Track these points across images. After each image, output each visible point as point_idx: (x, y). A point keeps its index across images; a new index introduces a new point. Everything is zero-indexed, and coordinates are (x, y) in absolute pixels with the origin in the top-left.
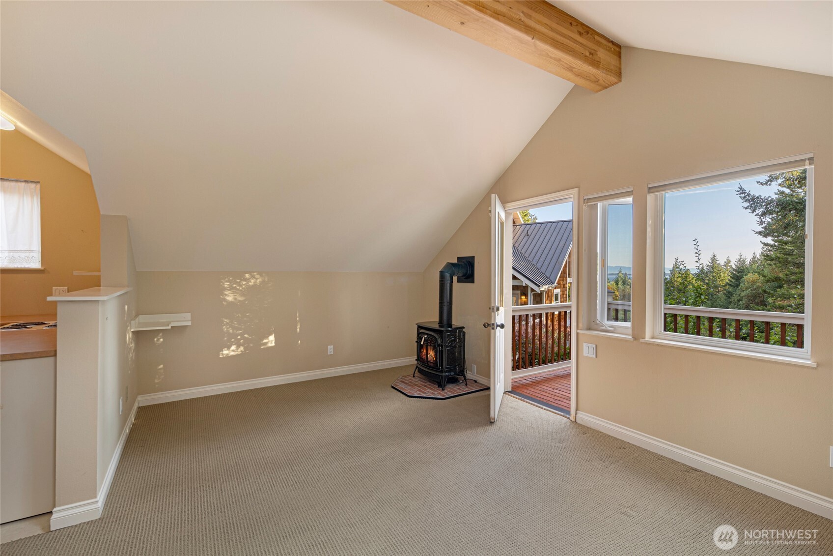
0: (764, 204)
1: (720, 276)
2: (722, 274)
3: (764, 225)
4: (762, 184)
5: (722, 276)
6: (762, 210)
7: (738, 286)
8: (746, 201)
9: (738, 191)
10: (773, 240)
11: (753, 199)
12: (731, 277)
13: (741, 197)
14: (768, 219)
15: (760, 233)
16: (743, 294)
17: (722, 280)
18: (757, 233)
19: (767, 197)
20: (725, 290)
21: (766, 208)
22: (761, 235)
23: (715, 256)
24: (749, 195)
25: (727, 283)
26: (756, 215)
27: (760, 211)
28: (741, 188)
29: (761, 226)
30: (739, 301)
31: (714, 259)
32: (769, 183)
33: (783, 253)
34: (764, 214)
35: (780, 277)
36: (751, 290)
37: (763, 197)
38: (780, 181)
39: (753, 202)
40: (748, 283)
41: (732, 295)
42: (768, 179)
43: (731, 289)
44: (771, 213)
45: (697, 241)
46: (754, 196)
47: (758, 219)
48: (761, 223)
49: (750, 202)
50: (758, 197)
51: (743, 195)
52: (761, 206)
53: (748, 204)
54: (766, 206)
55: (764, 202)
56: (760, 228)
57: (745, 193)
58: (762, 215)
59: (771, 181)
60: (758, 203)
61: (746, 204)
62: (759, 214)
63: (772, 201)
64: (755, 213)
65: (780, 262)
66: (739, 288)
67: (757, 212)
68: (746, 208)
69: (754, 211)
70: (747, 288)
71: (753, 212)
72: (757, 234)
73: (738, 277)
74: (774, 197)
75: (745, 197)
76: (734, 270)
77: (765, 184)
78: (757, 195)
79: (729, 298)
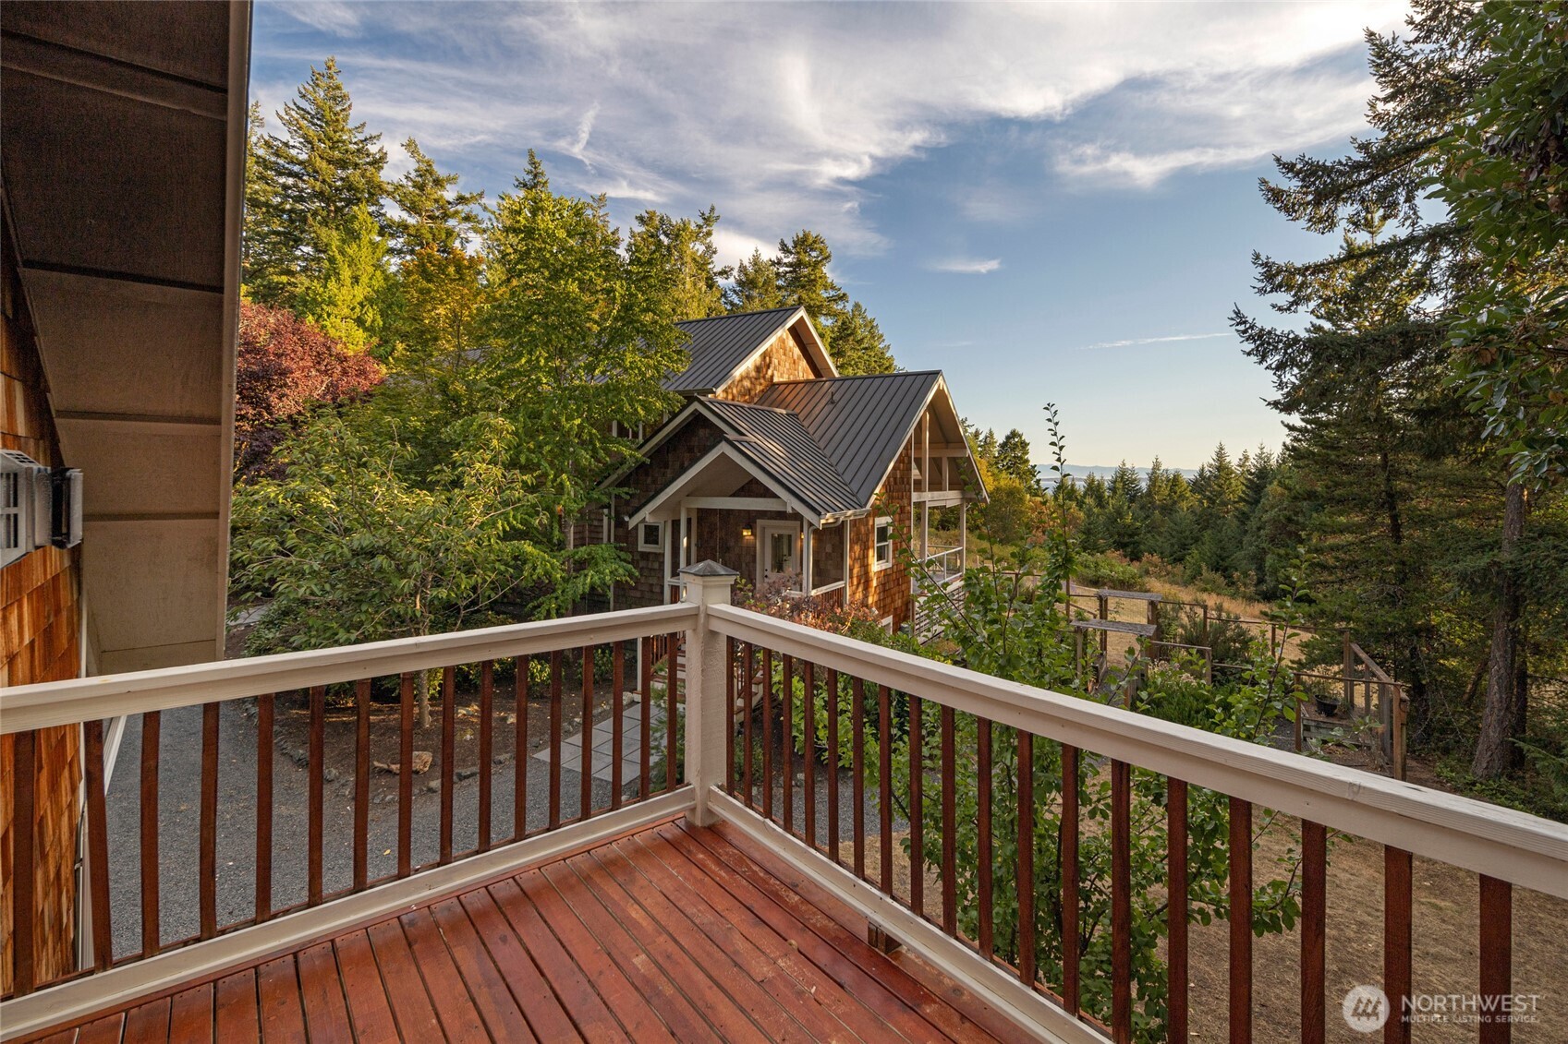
0: (1281, 345)
1: (1230, 484)
2: (1232, 481)
3: (1285, 390)
4: (1280, 309)
5: (1234, 484)
6: (1277, 357)
7: (1257, 502)
8: (1247, 340)
9: (1232, 319)
10: (1303, 420)
11: (1260, 337)
12: (1247, 487)
13: (1238, 331)
14: (1291, 376)
15: (1275, 404)
16: (1265, 517)
17: (1233, 492)
18: (1269, 404)
19: (1286, 332)
20: (1237, 509)
21: (1285, 353)
22: (1277, 408)
23: (1222, 449)
24: (1252, 327)
25: (1240, 497)
26: (1267, 368)
27: (1274, 359)
28: (1238, 313)
29: (1281, 392)
30: (1259, 529)
31: (1220, 455)
32: (1293, 308)
33: (1321, 445)
34: (1281, 367)
35: (1316, 492)
36: (1280, 510)
37: (1278, 333)
38: (1312, 304)
39: (1263, 343)
40: (1274, 497)
41: (1248, 518)
42: (1292, 299)
43: (1245, 509)
44: (1294, 363)
45: (1053, 410)
46: (1262, 330)
47: (1275, 379)
48: (1281, 385)
49: (1255, 341)
50: (1269, 333)
51: (1242, 328)
52: (1276, 348)
53: (1253, 346)
54: (1286, 350)
55: (1281, 341)
56: (1278, 396)
57: (1245, 322)
58: (1278, 368)
59: (1297, 304)
60: (1269, 344)
61: (1249, 346)
62: (1273, 366)
63: (1296, 340)
64: (1265, 364)
65: (1316, 463)
66: (1260, 505)
67: (1269, 362)
68: (1249, 354)
69: (1263, 359)
70: (1272, 507)
71: (1261, 363)
72: (1269, 407)
73: (1258, 486)
74: (1303, 335)
75: (1245, 331)
76: (1251, 474)
77: (1286, 310)
78: (1268, 328)
79: (1243, 523)
